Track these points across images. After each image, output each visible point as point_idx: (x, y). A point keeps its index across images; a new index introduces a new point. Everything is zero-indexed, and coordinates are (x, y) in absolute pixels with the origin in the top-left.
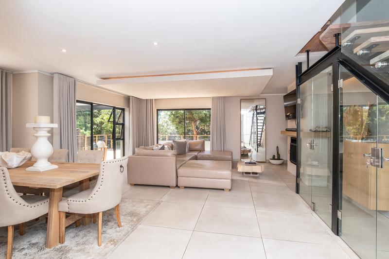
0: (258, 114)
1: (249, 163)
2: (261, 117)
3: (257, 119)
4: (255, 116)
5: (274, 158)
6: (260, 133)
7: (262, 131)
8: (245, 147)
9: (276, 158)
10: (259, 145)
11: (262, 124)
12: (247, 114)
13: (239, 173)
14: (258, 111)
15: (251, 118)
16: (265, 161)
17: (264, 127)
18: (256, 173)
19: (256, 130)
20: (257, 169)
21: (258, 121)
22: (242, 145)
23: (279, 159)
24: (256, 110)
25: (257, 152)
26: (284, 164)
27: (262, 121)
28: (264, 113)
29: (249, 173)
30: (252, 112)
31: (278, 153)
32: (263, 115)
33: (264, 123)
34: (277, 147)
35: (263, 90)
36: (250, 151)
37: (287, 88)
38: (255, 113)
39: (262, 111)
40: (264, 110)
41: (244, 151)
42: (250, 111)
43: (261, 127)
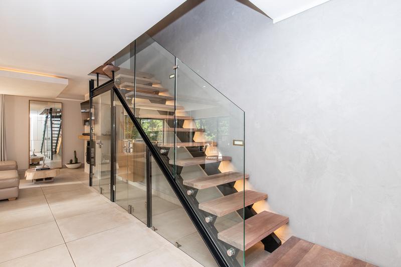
0: (52, 117)
1: (42, 169)
2: (57, 123)
3: (52, 124)
4: (49, 119)
5: (71, 163)
6: (56, 139)
7: (58, 137)
8: (35, 155)
9: (74, 162)
10: (54, 153)
11: (58, 129)
12: (37, 119)
13: (29, 181)
14: (53, 115)
15: (44, 123)
16: (61, 167)
17: (61, 133)
18: (50, 178)
19: (50, 136)
20: (50, 174)
21: (53, 126)
22: (31, 153)
23: (76, 162)
24: (51, 113)
25: (52, 159)
26: (82, 167)
27: (59, 126)
28: (60, 117)
29: (41, 180)
30: (44, 116)
31: (75, 157)
32: (59, 119)
34: (75, 151)
35: (60, 94)
36: (42, 159)
37: (84, 96)
38: (49, 116)
39: (58, 114)
40: (60, 114)
41: (33, 160)
42: (42, 114)
43: (57, 132)
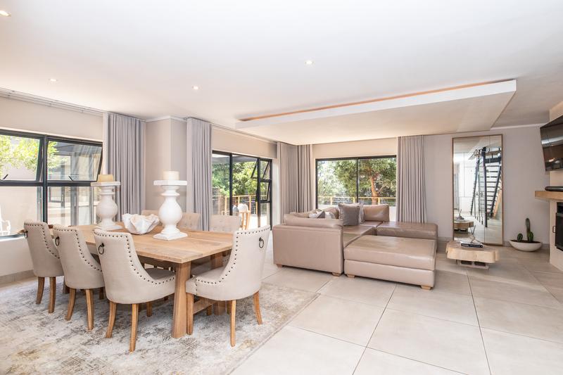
0: (486, 161)
1: (469, 245)
2: (493, 168)
3: (486, 171)
4: (482, 165)
5: (520, 239)
6: (492, 198)
7: (496, 192)
8: (461, 218)
9: (525, 238)
10: (490, 215)
11: (495, 180)
12: (465, 161)
13: (451, 261)
14: (487, 157)
15: (474, 170)
16: (501, 243)
17: (500, 185)
18: (483, 264)
19: (483, 189)
20: (486, 256)
21: (488, 180)
22: (457, 215)
23: (531, 241)
24: (484, 154)
25: (486, 226)
26: (543, 251)
27: (496, 174)
28: (499, 160)
29: (470, 263)
30: (476, 160)
31: (528, 230)
32: (497, 164)
33: (499, 177)
34: (528, 220)
35: (497, 120)
36: (471, 224)
37: (548, 113)
38: (482, 160)
39: (494, 157)
40: (499, 155)
41: (459, 225)
42: (471, 158)
43: (494, 185)
